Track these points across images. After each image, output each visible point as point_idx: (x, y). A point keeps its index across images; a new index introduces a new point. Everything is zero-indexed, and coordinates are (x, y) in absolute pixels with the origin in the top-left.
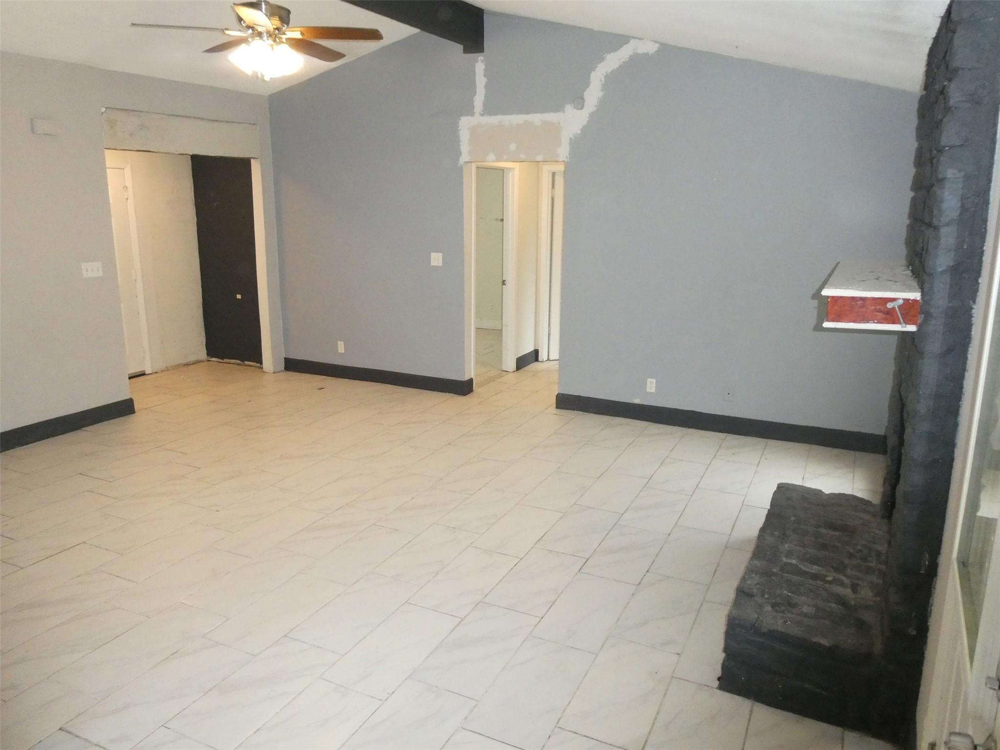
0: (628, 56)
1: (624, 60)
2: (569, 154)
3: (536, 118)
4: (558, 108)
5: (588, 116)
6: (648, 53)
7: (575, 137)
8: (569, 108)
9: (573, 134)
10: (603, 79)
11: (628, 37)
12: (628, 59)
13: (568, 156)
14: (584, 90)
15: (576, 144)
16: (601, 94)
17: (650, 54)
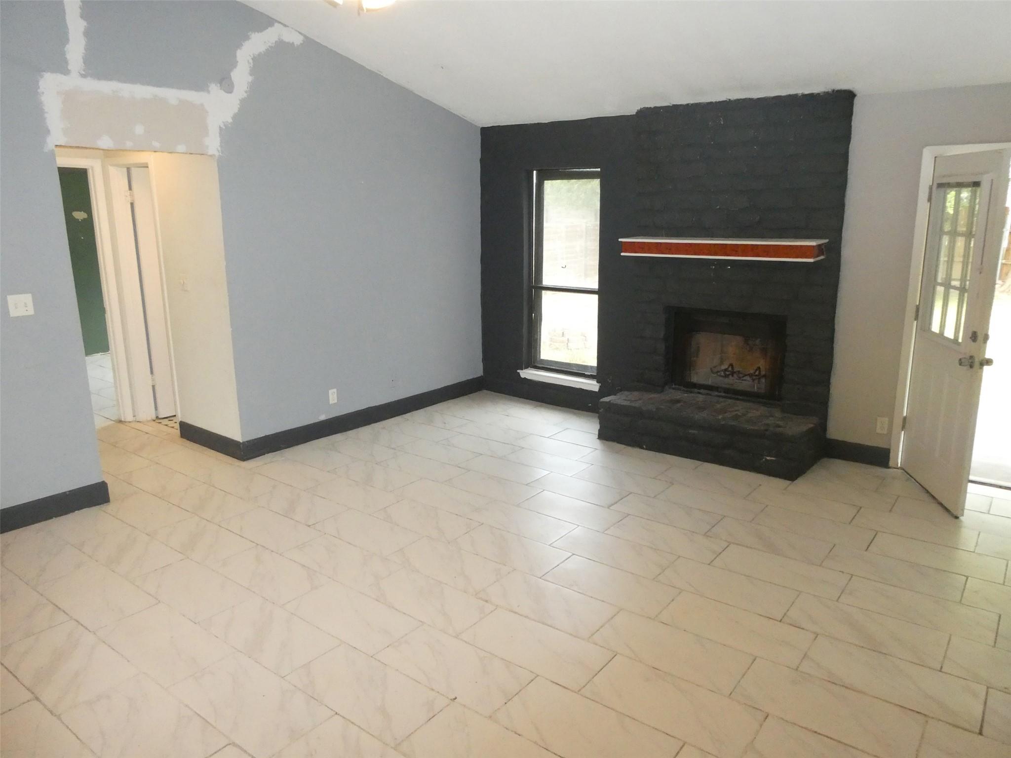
0: (274, 42)
1: (270, 44)
2: (221, 146)
3: (172, 95)
4: (200, 86)
5: (239, 102)
6: (293, 43)
7: (225, 125)
8: (214, 88)
9: (223, 122)
10: (251, 61)
11: (273, 19)
12: (274, 44)
13: (219, 149)
14: (231, 70)
15: (228, 133)
16: (250, 79)
17: (296, 46)
